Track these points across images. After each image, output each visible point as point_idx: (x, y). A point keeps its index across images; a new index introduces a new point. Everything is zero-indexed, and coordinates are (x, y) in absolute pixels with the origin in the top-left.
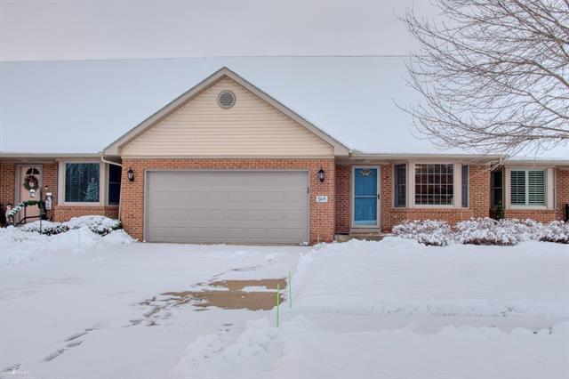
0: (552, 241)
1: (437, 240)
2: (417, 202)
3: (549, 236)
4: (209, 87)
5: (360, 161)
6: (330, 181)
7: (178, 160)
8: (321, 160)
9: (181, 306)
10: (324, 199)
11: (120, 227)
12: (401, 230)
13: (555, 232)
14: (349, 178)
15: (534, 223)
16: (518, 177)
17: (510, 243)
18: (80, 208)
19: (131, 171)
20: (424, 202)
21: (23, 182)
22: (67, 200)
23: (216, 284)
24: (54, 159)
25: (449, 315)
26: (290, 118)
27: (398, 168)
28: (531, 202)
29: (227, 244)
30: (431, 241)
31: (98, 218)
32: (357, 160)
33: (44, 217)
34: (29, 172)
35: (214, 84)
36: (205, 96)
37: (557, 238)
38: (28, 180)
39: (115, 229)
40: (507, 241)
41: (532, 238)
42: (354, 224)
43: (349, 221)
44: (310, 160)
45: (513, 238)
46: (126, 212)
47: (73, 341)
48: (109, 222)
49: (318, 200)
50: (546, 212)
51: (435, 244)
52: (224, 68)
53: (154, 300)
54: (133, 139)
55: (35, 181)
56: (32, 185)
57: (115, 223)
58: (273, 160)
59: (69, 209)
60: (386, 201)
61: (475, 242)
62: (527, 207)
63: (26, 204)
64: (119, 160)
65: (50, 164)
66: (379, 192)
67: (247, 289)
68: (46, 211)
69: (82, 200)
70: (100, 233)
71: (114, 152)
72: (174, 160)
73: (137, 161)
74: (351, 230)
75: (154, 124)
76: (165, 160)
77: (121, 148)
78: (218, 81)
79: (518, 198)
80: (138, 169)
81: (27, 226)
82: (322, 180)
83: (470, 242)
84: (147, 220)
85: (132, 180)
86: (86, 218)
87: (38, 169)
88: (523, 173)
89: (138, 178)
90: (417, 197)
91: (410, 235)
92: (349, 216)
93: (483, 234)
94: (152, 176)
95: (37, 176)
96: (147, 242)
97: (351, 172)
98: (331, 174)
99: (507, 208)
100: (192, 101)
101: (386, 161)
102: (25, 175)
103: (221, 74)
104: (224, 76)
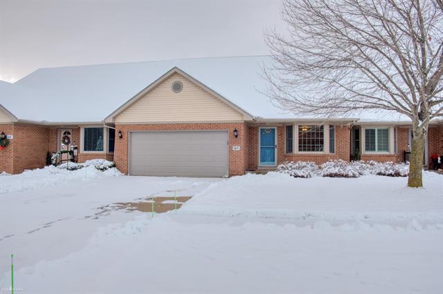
0: (384, 175)
1: (303, 174)
2: (300, 150)
3: (383, 171)
4: (166, 79)
5: (263, 124)
6: (242, 137)
7: (148, 125)
8: (236, 123)
9: (120, 210)
10: (237, 148)
11: (114, 166)
12: (282, 167)
13: (386, 169)
14: (257, 135)
15: (376, 163)
16: (370, 133)
17: (354, 176)
18: (92, 155)
19: (120, 132)
20: (305, 150)
21: (62, 139)
22: (85, 150)
23: (149, 199)
24: (77, 126)
25: (270, 218)
26: (216, 98)
27: (288, 128)
28: (380, 149)
29: (177, 176)
30: (300, 175)
31: (101, 161)
32: (261, 123)
33: (73, 160)
34: (65, 133)
35: (169, 77)
36: (164, 85)
37: (387, 173)
38: (64, 138)
39: (110, 167)
40: (351, 175)
41: (371, 173)
42: (260, 164)
43: (257, 162)
44: (229, 124)
45: (356, 173)
46: (118, 157)
47: (48, 225)
48: (108, 163)
49: (233, 149)
50: (389, 156)
51: (303, 177)
52: (175, 67)
53: (108, 206)
54: (122, 112)
55: (68, 138)
56: (66, 141)
57: (111, 163)
58: (205, 124)
59: (86, 155)
60: (281, 149)
61: (331, 175)
62: (377, 152)
63: (62, 153)
64: (114, 125)
65: (76, 128)
66: (276, 144)
67: (164, 202)
68: (74, 156)
69: (94, 150)
70: (102, 169)
71: (110, 121)
72: (145, 125)
73: (124, 126)
74: (259, 168)
75: (134, 103)
76: (140, 125)
77: (114, 118)
78: (172, 75)
79: (370, 146)
80: (125, 131)
81: (62, 165)
82: (236, 136)
83: (327, 176)
84: (130, 162)
85: (121, 137)
86: (94, 161)
87: (70, 131)
88: (374, 130)
89: (125, 136)
90: (299, 146)
91: (287, 171)
92: (257, 159)
93: (335, 170)
94: (133, 135)
95: (69, 136)
96: (130, 175)
97: (258, 131)
98: (242, 133)
99: (363, 153)
100: (157, 89)
101: (280, 123)
102: (62, 135)
103: (173, 71)
104: (175, 73)
